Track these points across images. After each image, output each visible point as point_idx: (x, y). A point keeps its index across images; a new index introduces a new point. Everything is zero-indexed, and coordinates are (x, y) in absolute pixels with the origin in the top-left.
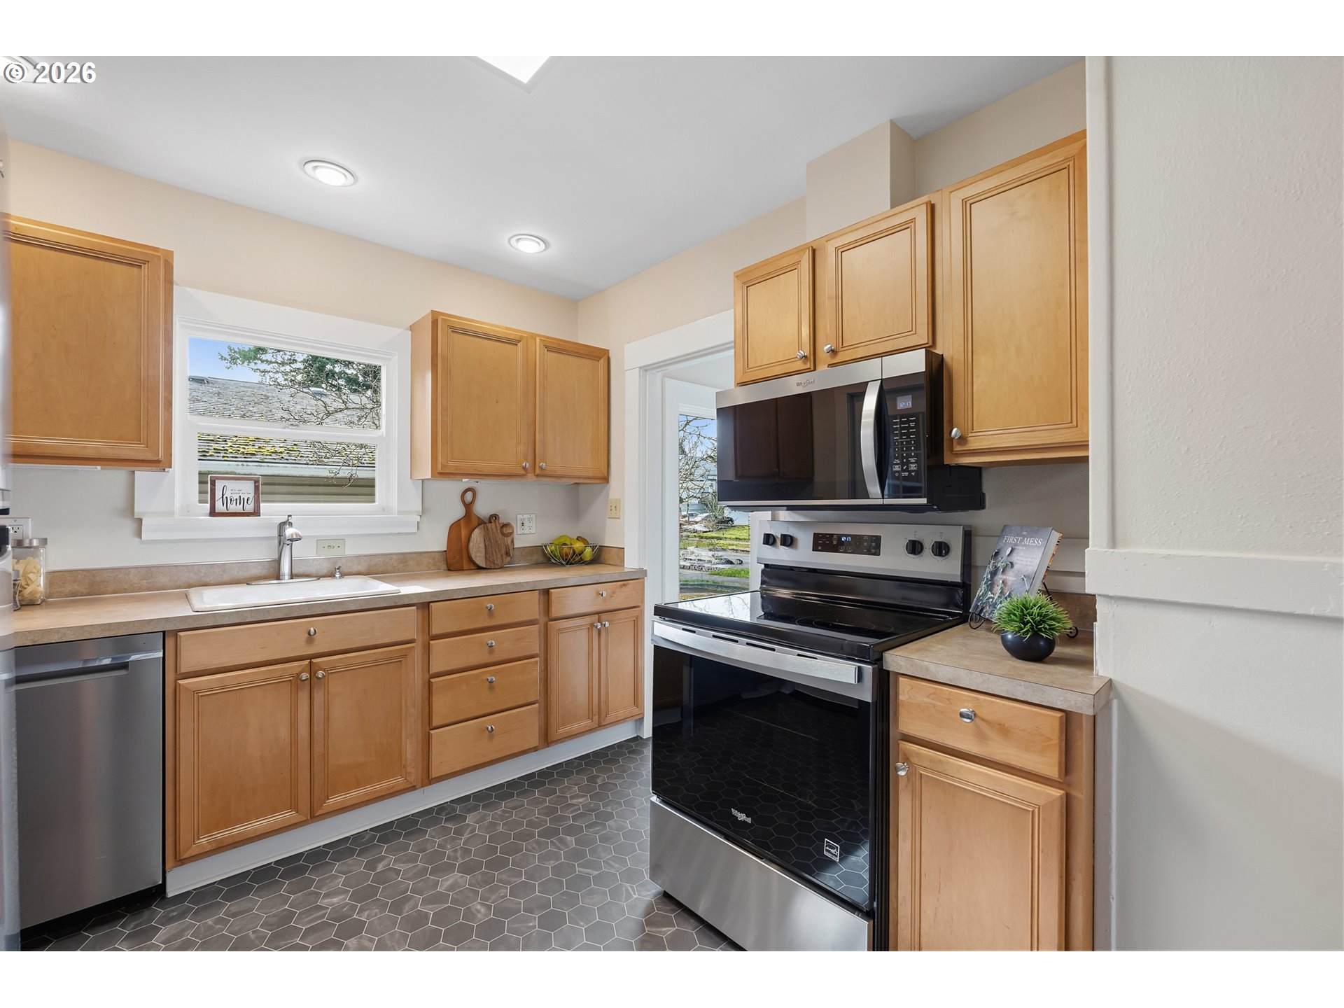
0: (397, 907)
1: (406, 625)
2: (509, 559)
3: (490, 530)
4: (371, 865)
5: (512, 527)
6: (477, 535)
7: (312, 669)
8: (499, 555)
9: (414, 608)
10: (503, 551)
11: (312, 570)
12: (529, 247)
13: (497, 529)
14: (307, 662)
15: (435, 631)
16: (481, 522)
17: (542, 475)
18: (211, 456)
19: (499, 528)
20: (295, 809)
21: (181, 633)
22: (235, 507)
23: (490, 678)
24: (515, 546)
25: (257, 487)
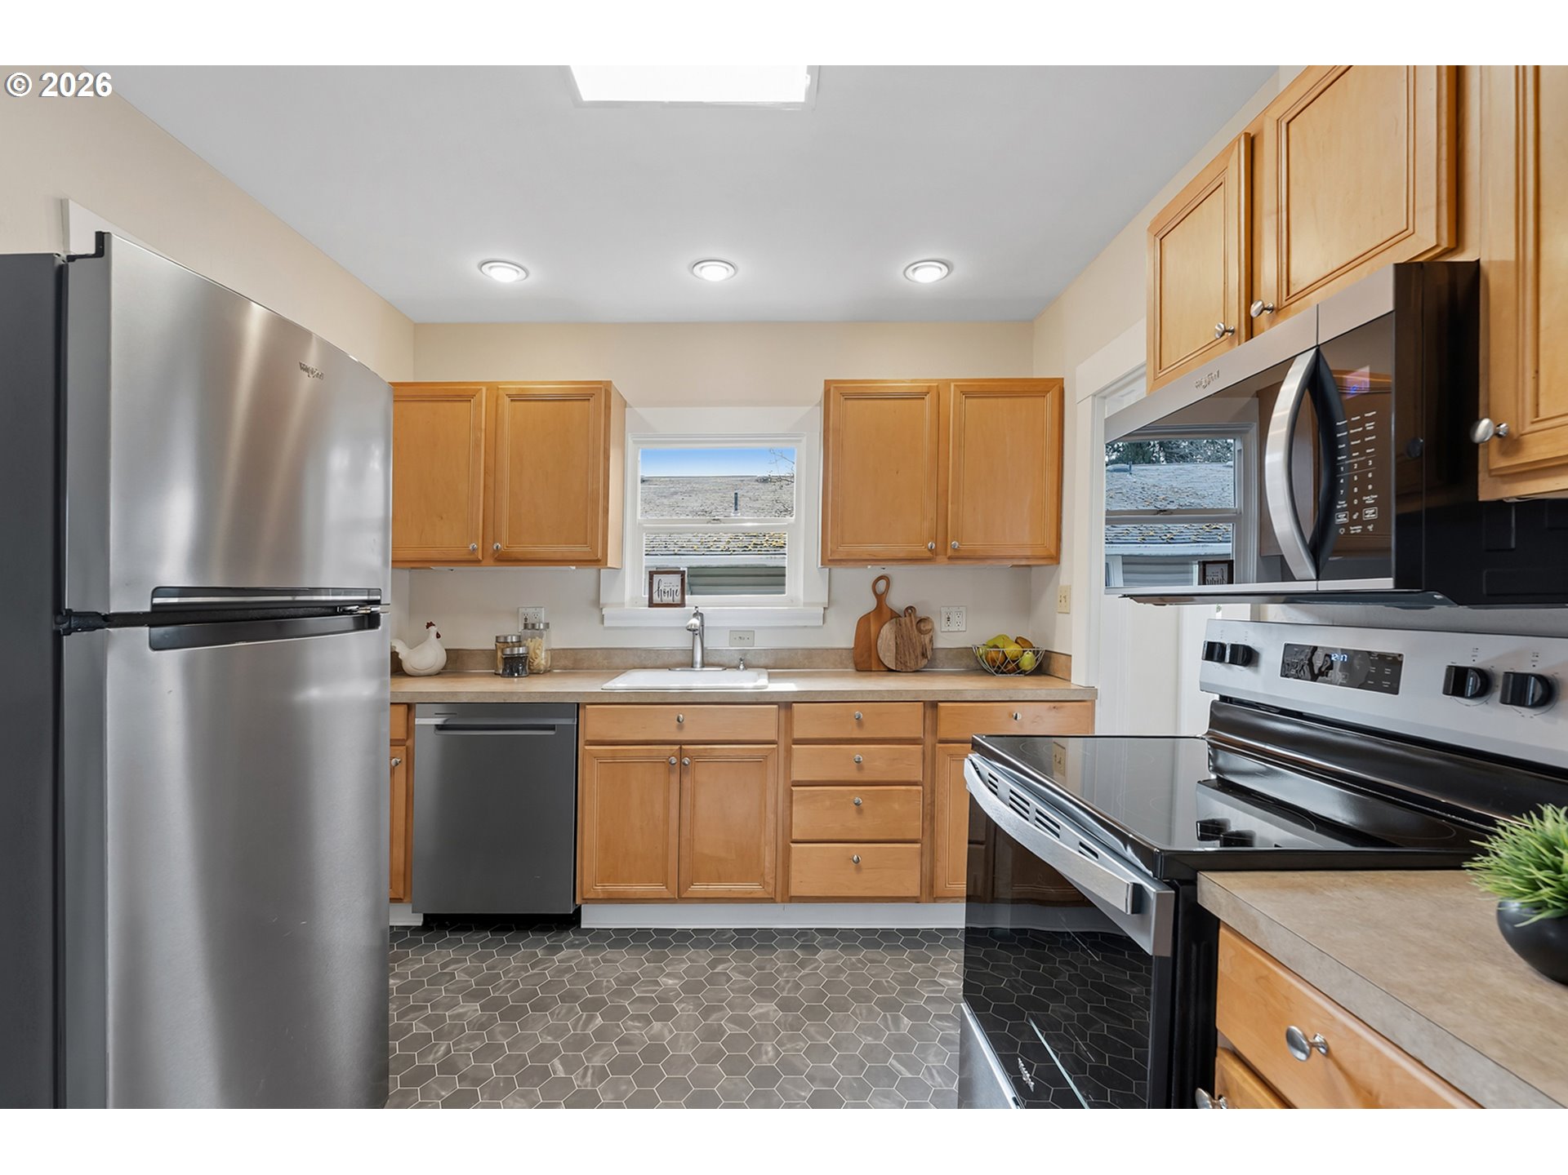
0: (707, 1012)
1: (766, 725)
2: (925, 662)
3: (904, 625)
4: (713, 964)
5: (932, 622)
6: (887, 632)
7: (681, 754)
8: (913, 656)
9: (776, 706)
10: (919, 651)
11: (725, 660)
12: (928, 275)
13: (912, 626)
14: (677, 747)
15: (797, 735)
16: (894, 615)
17: (956, 557)
18: (750, 550)
19: (914, 623)
20: (666, 884)
21: (588, 707)
22: (667, 599)
23: (857, 799)
24: (934, 647)
25: (683, 580)
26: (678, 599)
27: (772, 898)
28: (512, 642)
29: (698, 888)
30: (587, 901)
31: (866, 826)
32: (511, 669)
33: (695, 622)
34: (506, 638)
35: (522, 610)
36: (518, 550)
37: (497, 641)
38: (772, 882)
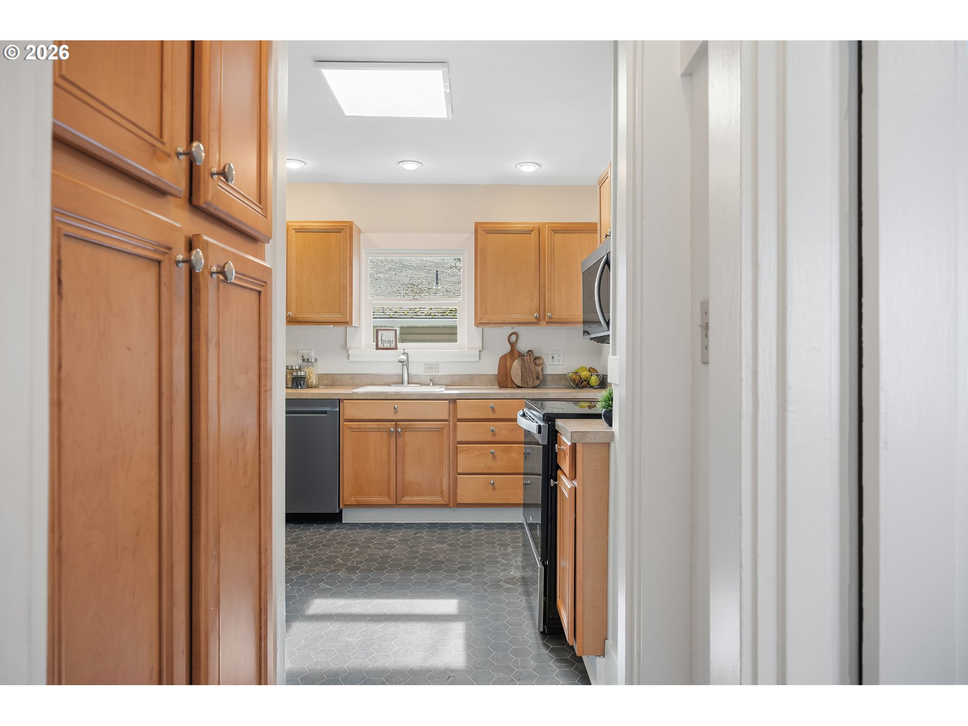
1: (443, 411)
2: (538, 382)
3: (526, 361)
5: (543, 359)
6: (516, 365)
7: (396, 428)
8: (531, 379)
9: (448, 402)
10: (535, 376)
11: (421, 381)
13: (531, 361)
14: (394, 423)
15: (460, 417)
16: (521, 355)
17: (551, 322)
20: (389, 497)
21: (345, 401)
22: (387, 345)
23: (492, 451)
24: (545, 373)
25: (396, 334)
26: (393, 345)
27: (447, 504)
28: (296, 369)
29: (407, 499)
30: (346, 506)
31: (498, 466)
32: (297, 384)
33: (404, 357)
34: (292, 366)
35: (300, 351)
36: (301, 316)
37: (287, 369)
38: (447, 495)
